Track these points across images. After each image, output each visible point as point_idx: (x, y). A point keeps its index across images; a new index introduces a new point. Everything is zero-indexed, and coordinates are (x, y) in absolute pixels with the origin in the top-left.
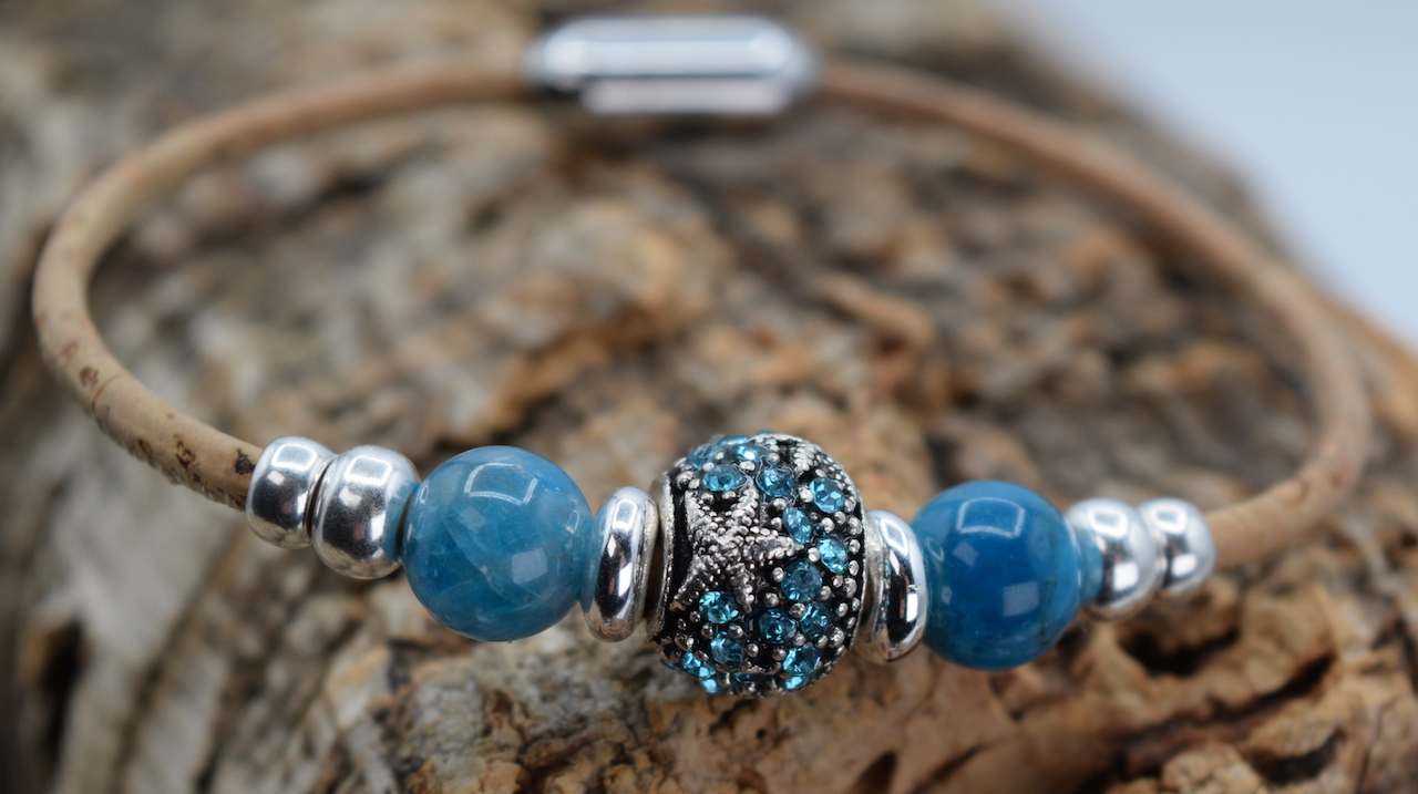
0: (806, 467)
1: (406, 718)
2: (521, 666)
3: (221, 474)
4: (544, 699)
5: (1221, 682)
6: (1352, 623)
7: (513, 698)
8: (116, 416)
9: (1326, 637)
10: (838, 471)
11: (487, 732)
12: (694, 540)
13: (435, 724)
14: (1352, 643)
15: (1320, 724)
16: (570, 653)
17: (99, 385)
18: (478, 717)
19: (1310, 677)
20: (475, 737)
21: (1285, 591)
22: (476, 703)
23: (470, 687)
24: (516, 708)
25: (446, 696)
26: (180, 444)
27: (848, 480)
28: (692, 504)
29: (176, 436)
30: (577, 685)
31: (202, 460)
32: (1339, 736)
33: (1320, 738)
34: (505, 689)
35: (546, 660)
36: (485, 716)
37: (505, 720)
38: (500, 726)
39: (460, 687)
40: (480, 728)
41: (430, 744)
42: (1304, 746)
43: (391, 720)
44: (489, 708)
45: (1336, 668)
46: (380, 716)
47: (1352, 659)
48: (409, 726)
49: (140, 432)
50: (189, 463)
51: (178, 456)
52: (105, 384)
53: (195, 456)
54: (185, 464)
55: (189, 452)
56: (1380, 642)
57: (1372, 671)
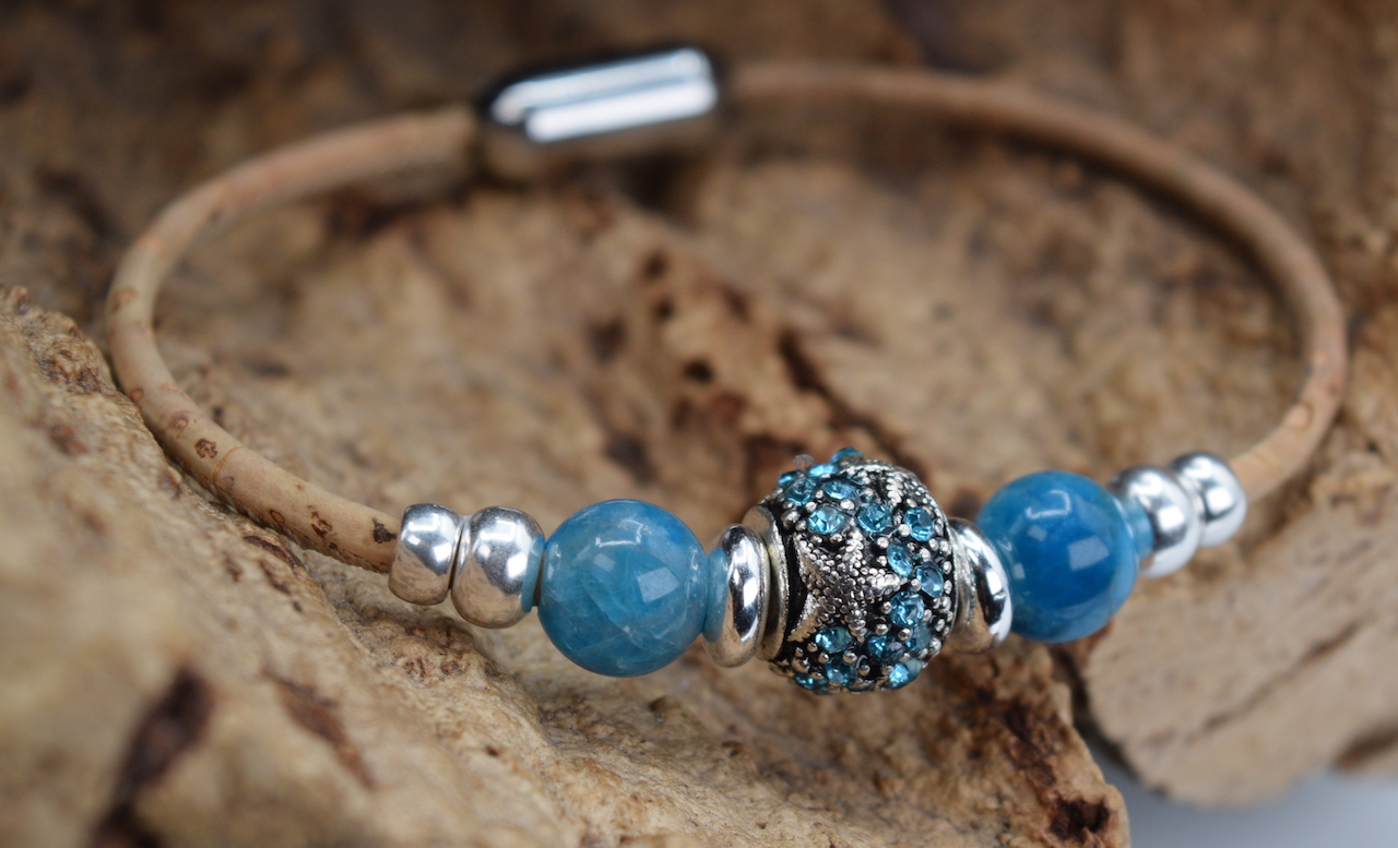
0: (899, 500)
3: (360, 544)
8: (241, 487)
12: (808, 582)
17: (220, 456)
26: (315, 514)
28: (803, 548)
29: (310, 507)
31: (339, 532)
49: (268, 502)
50: (326, 532)
51: (313, 526)
52: (227, 456)
53: (331, 527)
54: (321, 533)
55: (324, 522)
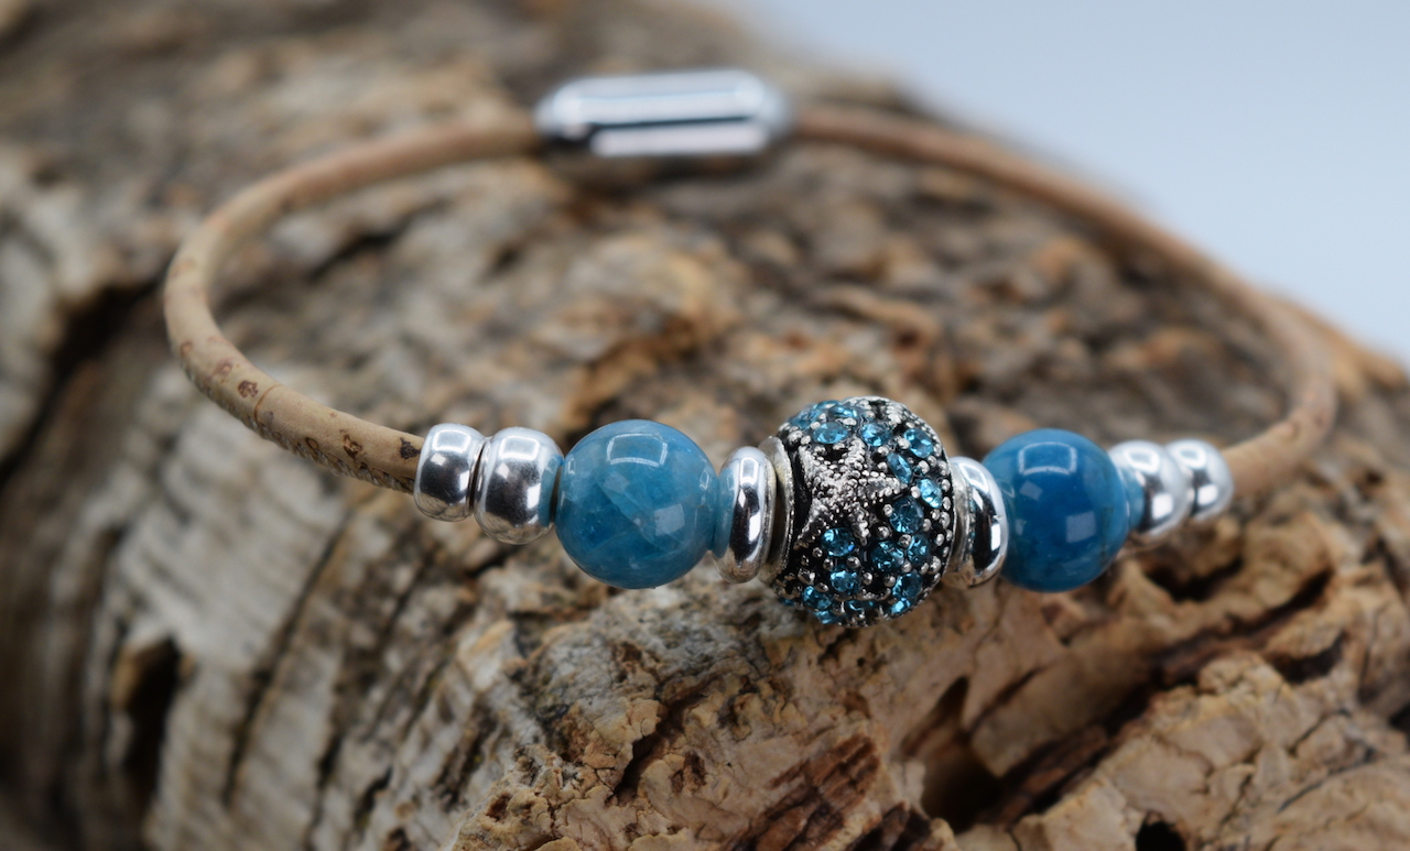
0: (899, 421)
1: (541, 676)
2: (641, 621)
3: (387, 461)
4: (668, 646)
5: (1236, 602)
6: (1343, 545)
7: (639, 647)
8: (279, 419)
9: (1323, 555)
10: (922, 425)
11: (623, 677)
12: (812, 487)
13: (574, 676)
14: (1345, 559)
15: (1328, 627)
16: (683, 606)
17: (259, 395)
18: (612, 666)
19: (1313, 590)
20: (613, 682)
21: (1281, 521)
22: (607, 654)
23: (597, 643)
24: (645, 655)
25: (576, 652)
26: (347, 437)
27: (932, 431)
28: (807, 457)
29: (341, 431)
30: (696, 631)
31: (368, 450)
32: (1343, 637)
33: (1327, 640)
34: (631, 641)
35: (664, 614)
36: (617, 665)
37: (637, 666)
38: (633, 671)
39: (588, 645)
40: (614, 674)
41: (572, 691)
42: (1316, 647)
43: (527, 679)
44: (619, 659)
45: (1335, 581)
46: (516, 677)
47: (1348, 571)
48: (546, 681)
49: (307, 431)
50: (356, 452)
51: (345, 448)
52: (266, 393)
53: (361, 447)
54: (352, 454)
55: (355, 444)
56: (1367, 558)
57: (1364, 582)
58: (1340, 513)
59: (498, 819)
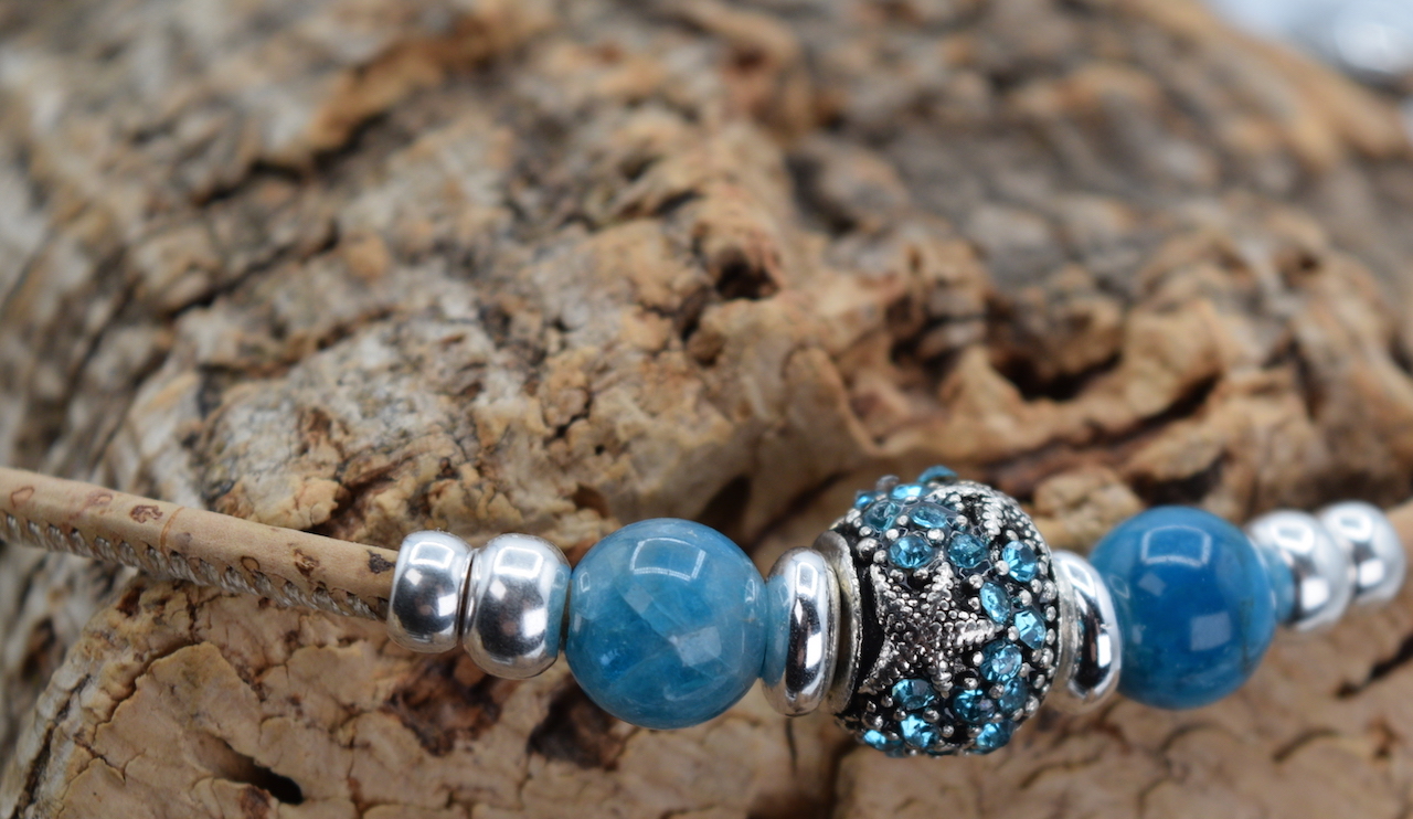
1: (215, 443)
2: (340, 383)
4: (364, 415)
5: (1101, 407)
6: (1242, 341)
7: (330, 415)
9: (1211, 354)
11: (304, 450)
13: (248, 443)
14: (1241, 361)
15: (1205, 444)
16: (393, 368)
18: (294, 437)
19: (1193, 398)
20: (290, 456)
21: (1170, 309)
22: (292, 422)
23: (286, 407)
24: (335, 426)
25: (259, 417)
26: (298, 552)
28: (879, 579)
29: (290, 545)
30: (400, 401)
31: (327, 567)
32: (1225, 458)
33: (1203, 459)
34: (324, 408)
35: (367, 376)
36: (301, 435)
37: (323, 438)
38: (317, 443)
39: (276, 408)
40: (295, 447)
41: (242, 464)
42: (1188, 468)
43: (200, 445)
44: (305, 427)
45: (1222, 387)
46: (189, 442)
47: (1242, 377)
48: (220, 450)
50: (312, 569)
51: (297, 564)
53: (317, 562)
54: (305, 570)
55: (310, 559)
56: (1273, 361)
57: (1263, 391)
58: (1253, 304)
59: (129, 614)
